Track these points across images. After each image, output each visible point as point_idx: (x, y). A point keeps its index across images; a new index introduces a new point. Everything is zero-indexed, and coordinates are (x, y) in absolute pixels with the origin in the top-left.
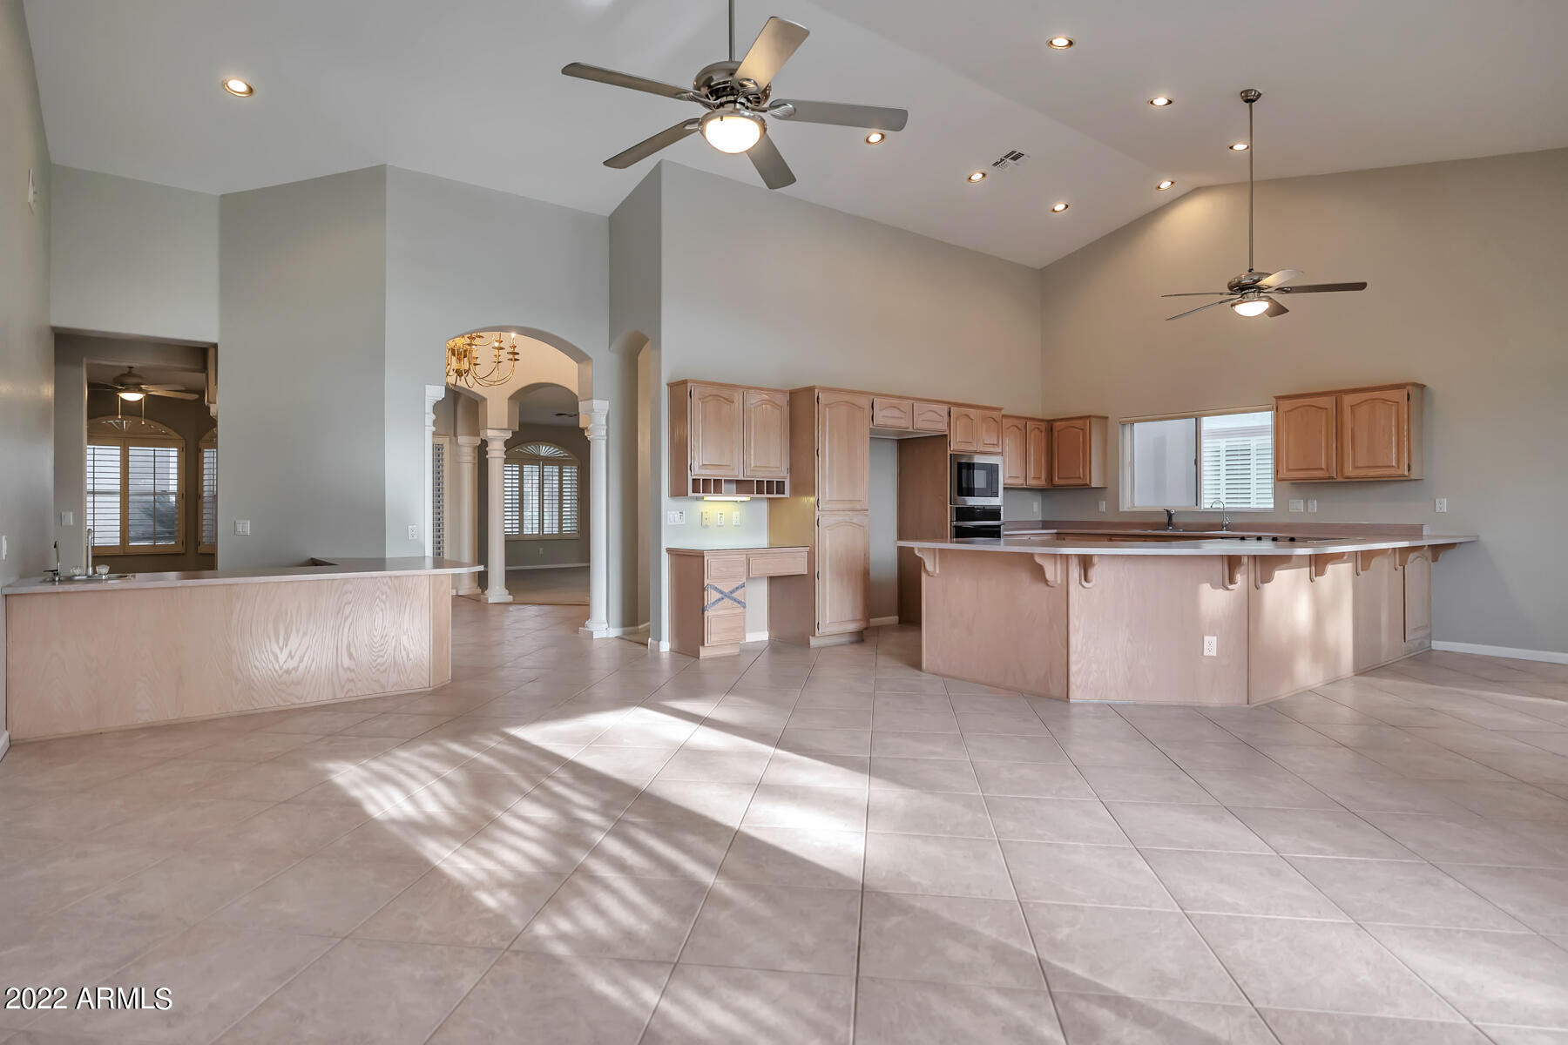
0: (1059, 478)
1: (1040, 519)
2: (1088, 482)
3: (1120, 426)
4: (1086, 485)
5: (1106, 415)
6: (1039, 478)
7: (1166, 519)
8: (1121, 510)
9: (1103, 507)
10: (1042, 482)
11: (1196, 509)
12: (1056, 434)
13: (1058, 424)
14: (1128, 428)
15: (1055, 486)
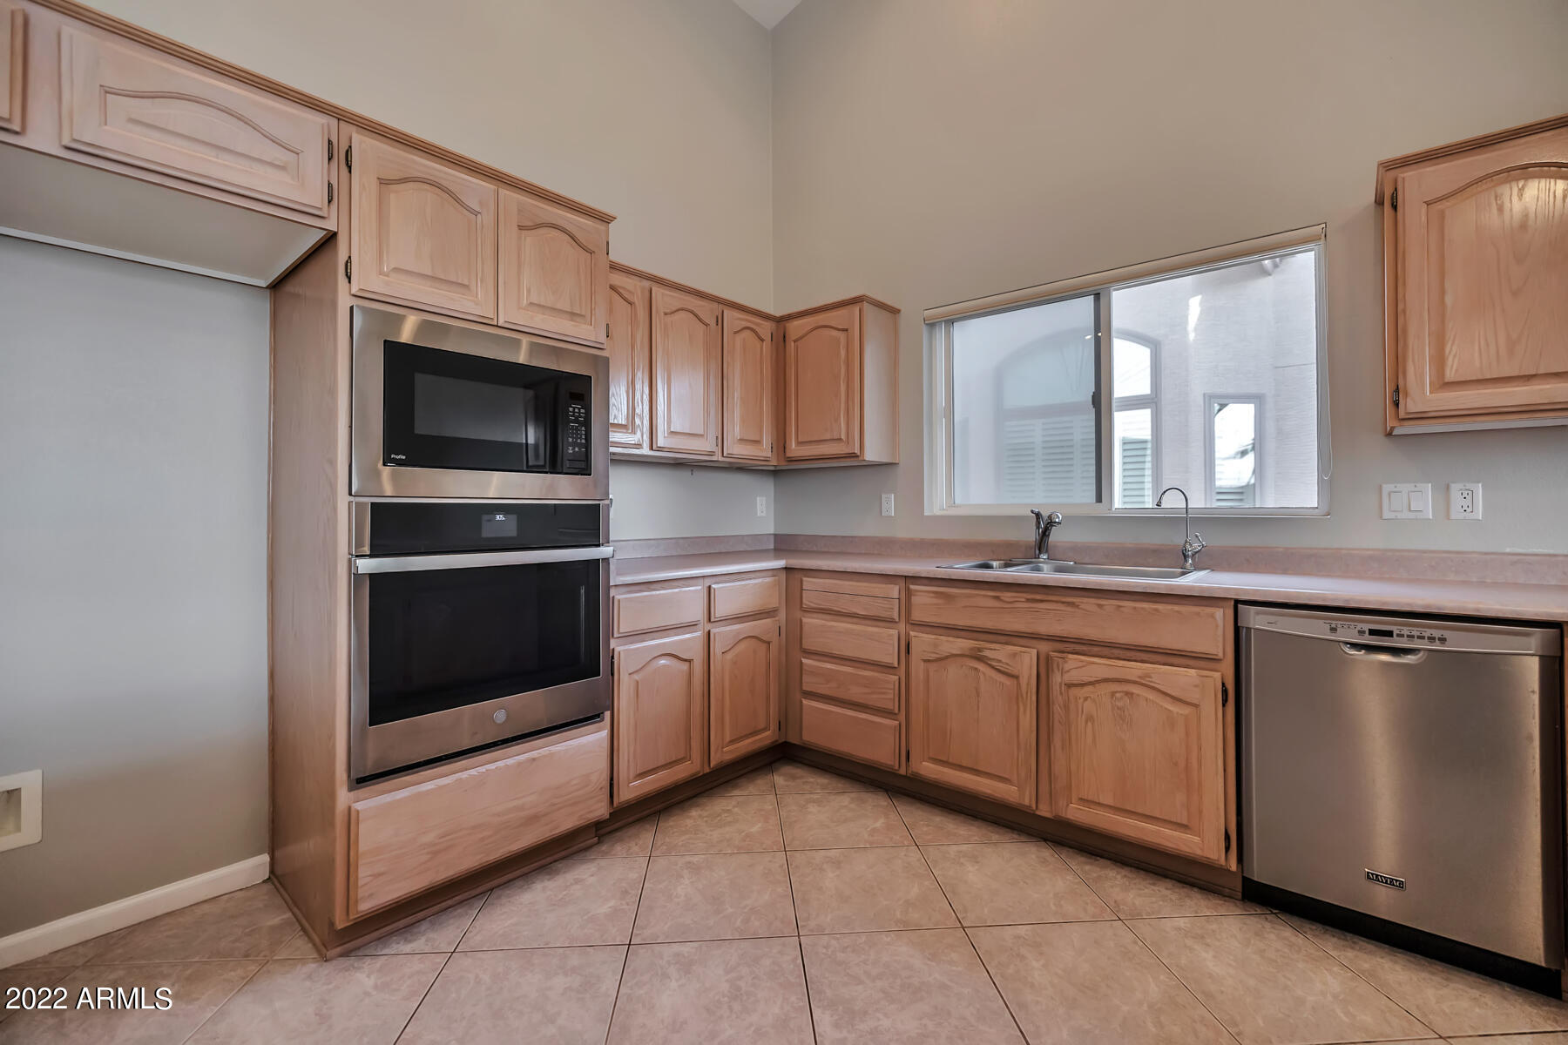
0: (799, 443)
1: (772, 531)
2: (857, 451)
3: (925, 329)
4: (853, 456)
5: (897, 306)
6: (757, 442)
7: (1031, 535)
8: (926, 513)
9: (890, 504)
10: (764, 451)
11: (1100, 510)
12: (791, 346)
13: (796, 323)
14: (940, 334)
15: (791, 460)
